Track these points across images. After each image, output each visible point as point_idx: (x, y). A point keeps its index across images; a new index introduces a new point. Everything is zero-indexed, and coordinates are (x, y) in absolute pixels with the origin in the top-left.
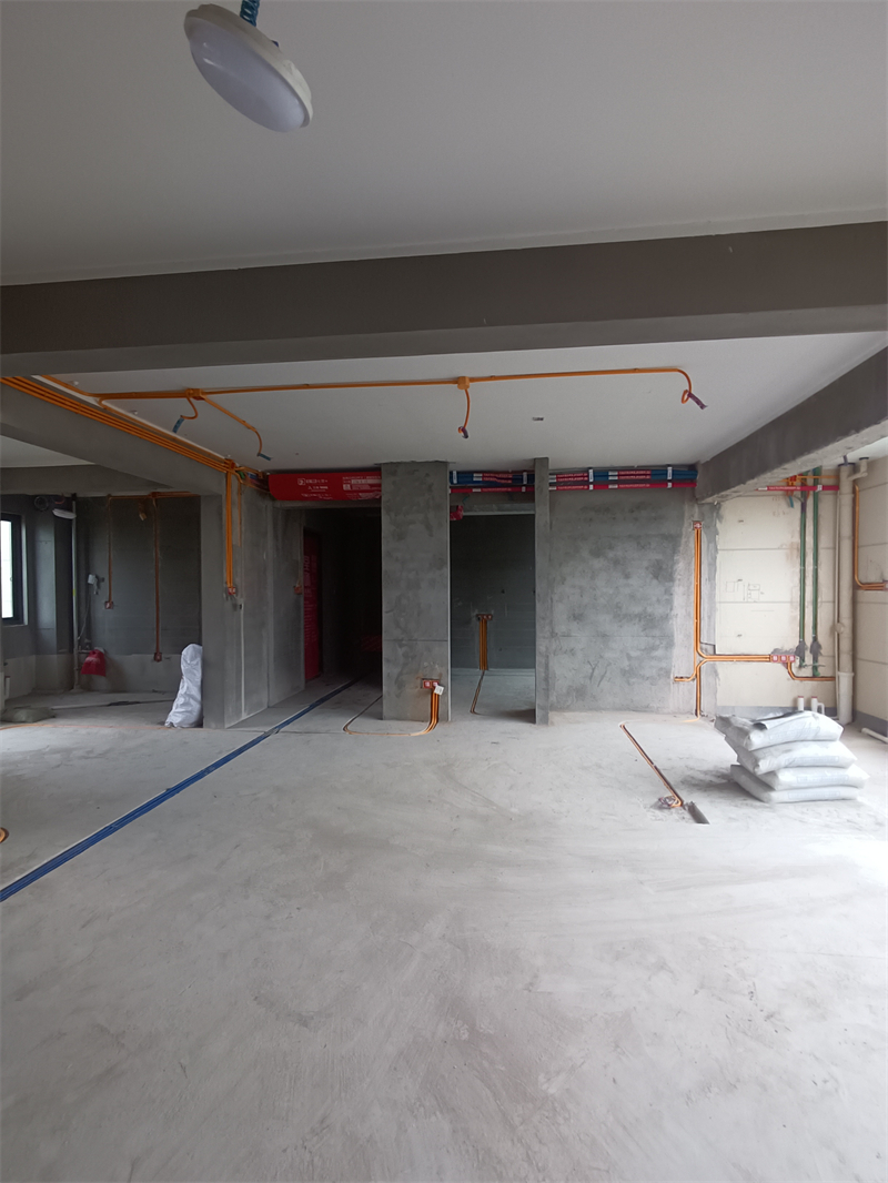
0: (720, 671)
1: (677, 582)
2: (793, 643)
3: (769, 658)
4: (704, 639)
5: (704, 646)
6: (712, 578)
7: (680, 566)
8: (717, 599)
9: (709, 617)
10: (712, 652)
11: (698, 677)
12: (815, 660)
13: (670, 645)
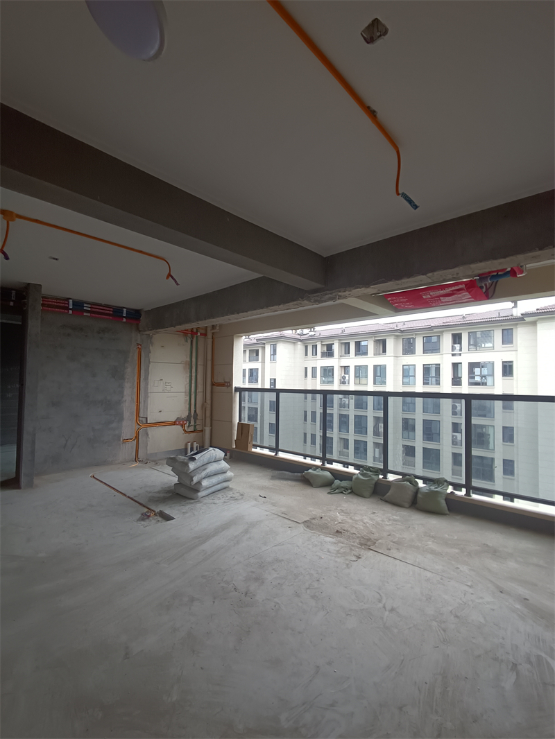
0: (149, 433)
1: (126, 380)
2: (185, 414)
3: (174, 423)
4: (141, 415)
5: (141, 419)
6: (146, 378)
7: (129, 370)
8: (149, 391)
9: (144, 402)
10: (145, 422)
11: (137, 438)
12: (195, 422)
13: (121, 419)
